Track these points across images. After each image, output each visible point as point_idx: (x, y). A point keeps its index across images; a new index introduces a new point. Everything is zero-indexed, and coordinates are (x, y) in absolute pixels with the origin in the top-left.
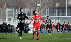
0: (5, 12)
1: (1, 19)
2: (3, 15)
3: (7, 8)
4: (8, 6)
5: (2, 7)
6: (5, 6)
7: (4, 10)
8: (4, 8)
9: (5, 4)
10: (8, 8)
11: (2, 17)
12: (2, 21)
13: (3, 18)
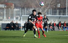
0: (13, 11)
1: (9, 18)
2: (11, 15)
3: (14, 8)
4: (16, 7)
5: (10, 7)
6: (13, 6)
7: (12, 10)
8: (12, 8)
9: (13, 5)
10: (16, 8)
11: (10, 16)
12: (10, 20)
13: (11, 18)
